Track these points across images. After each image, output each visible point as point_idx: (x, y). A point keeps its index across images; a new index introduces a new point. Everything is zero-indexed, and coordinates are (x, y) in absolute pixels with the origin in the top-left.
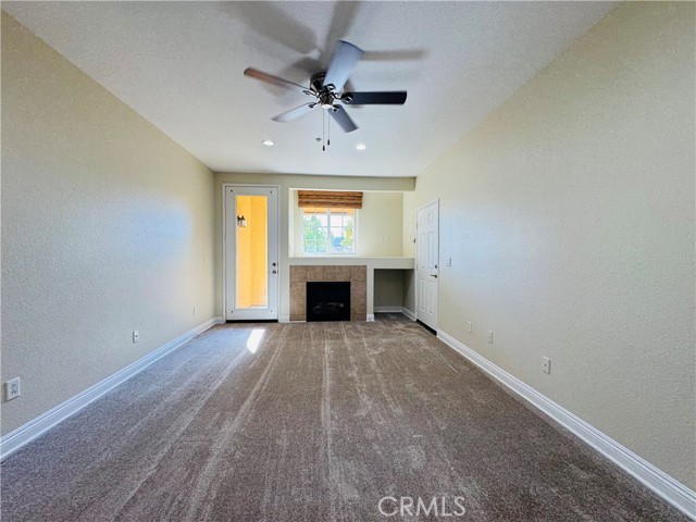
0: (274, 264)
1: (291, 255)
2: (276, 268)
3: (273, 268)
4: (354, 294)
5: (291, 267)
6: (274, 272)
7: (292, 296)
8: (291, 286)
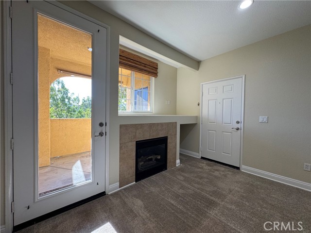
0: (101, 125)
1: (121, 112)
2: (103, 129)
3: (99, 129)
4: (170, 146)
5: (121, 126)
6: (101, 134)
7: (122, 159)
8: (121, 148)
